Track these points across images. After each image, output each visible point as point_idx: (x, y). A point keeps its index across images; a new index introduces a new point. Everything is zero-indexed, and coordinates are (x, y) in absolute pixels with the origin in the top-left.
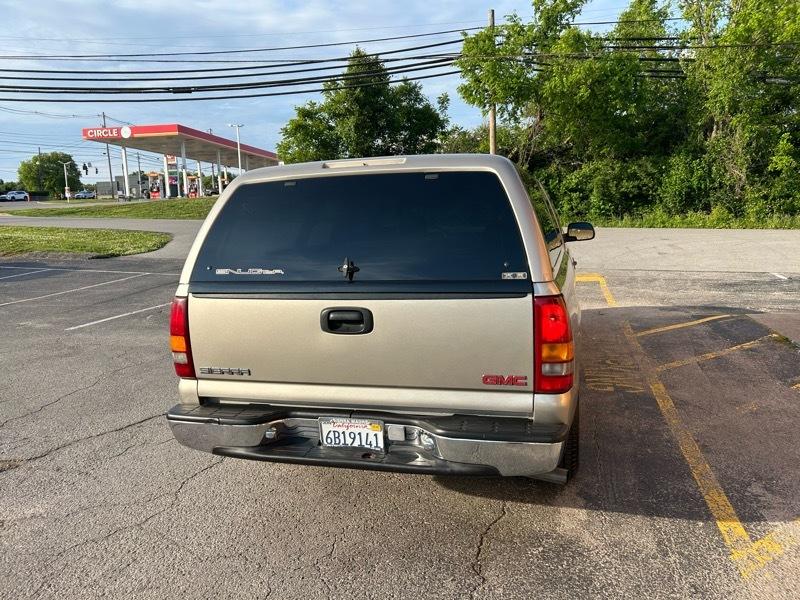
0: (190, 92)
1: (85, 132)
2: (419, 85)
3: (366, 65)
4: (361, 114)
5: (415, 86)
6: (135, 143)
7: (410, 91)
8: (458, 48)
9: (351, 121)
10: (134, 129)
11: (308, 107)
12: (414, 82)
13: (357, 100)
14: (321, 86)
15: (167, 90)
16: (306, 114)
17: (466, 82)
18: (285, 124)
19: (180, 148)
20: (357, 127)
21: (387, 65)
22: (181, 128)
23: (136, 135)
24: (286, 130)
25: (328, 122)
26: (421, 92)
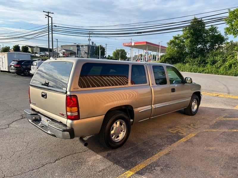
0: (141, 33)
1: (124, 44)
2: (217, 27)
3: (197, 22)
4: (193, 37)
5: (216, 28)
6: (135, 47)
7: (213, 29)
8: (227, 15)
9: (189, 40)
10: (135, 43)
11: (177, 36)
12: (215, 26)
13: (191, 33)
14: (182, 29)
15: (136, 33)
16: (176, 38)
17: (228, 26)
18: (169, 41)
19: (146, 48)
20: (190, 42)
21: (205, 21)
22: (147, 43)
23: (135, 45)
24: (168, 43)
25: (183, 40)
26: (218, 29)
